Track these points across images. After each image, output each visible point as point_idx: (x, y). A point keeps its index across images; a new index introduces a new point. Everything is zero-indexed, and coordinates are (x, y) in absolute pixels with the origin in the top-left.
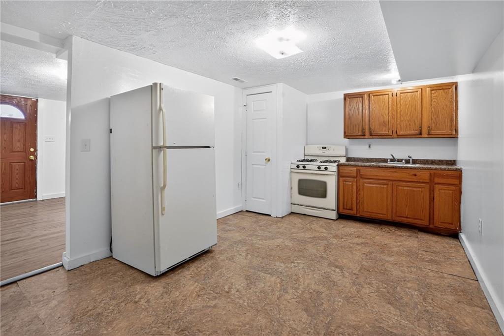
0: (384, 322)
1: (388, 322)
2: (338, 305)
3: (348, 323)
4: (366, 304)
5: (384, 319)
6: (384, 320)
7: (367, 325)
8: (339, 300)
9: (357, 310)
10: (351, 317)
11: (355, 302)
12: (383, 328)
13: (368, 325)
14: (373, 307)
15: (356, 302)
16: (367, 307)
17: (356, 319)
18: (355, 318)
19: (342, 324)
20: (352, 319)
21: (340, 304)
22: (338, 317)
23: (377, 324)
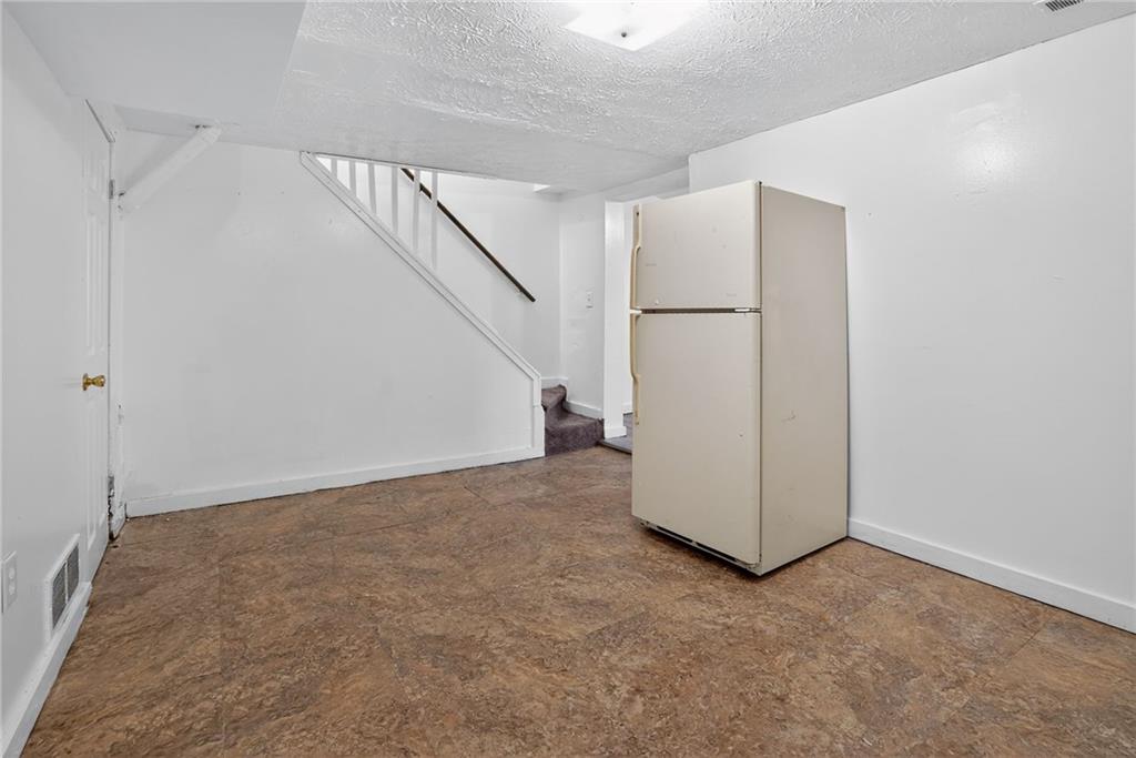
0: (302, 726)
1: (293, 733)
2: (408, 684)
3: (361, 670)
4: (361, 733)
5: (304, 733)
6: (304, 730)
7: (329, 692)
8: (419, 697)
9: (367, 703)
10: (364, 682)
11: (387, 718)
12: (298, 712)
13: (327, 695)
14: (342, 741)
15: (382, 720)
16: (353, 729)
17: (354, 686)
18: (357, 688)
19: (368, 662)
20: (360, 681)
21: (408, 690)
22: (384, 666)
23: (312, 710)
